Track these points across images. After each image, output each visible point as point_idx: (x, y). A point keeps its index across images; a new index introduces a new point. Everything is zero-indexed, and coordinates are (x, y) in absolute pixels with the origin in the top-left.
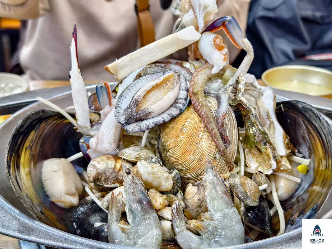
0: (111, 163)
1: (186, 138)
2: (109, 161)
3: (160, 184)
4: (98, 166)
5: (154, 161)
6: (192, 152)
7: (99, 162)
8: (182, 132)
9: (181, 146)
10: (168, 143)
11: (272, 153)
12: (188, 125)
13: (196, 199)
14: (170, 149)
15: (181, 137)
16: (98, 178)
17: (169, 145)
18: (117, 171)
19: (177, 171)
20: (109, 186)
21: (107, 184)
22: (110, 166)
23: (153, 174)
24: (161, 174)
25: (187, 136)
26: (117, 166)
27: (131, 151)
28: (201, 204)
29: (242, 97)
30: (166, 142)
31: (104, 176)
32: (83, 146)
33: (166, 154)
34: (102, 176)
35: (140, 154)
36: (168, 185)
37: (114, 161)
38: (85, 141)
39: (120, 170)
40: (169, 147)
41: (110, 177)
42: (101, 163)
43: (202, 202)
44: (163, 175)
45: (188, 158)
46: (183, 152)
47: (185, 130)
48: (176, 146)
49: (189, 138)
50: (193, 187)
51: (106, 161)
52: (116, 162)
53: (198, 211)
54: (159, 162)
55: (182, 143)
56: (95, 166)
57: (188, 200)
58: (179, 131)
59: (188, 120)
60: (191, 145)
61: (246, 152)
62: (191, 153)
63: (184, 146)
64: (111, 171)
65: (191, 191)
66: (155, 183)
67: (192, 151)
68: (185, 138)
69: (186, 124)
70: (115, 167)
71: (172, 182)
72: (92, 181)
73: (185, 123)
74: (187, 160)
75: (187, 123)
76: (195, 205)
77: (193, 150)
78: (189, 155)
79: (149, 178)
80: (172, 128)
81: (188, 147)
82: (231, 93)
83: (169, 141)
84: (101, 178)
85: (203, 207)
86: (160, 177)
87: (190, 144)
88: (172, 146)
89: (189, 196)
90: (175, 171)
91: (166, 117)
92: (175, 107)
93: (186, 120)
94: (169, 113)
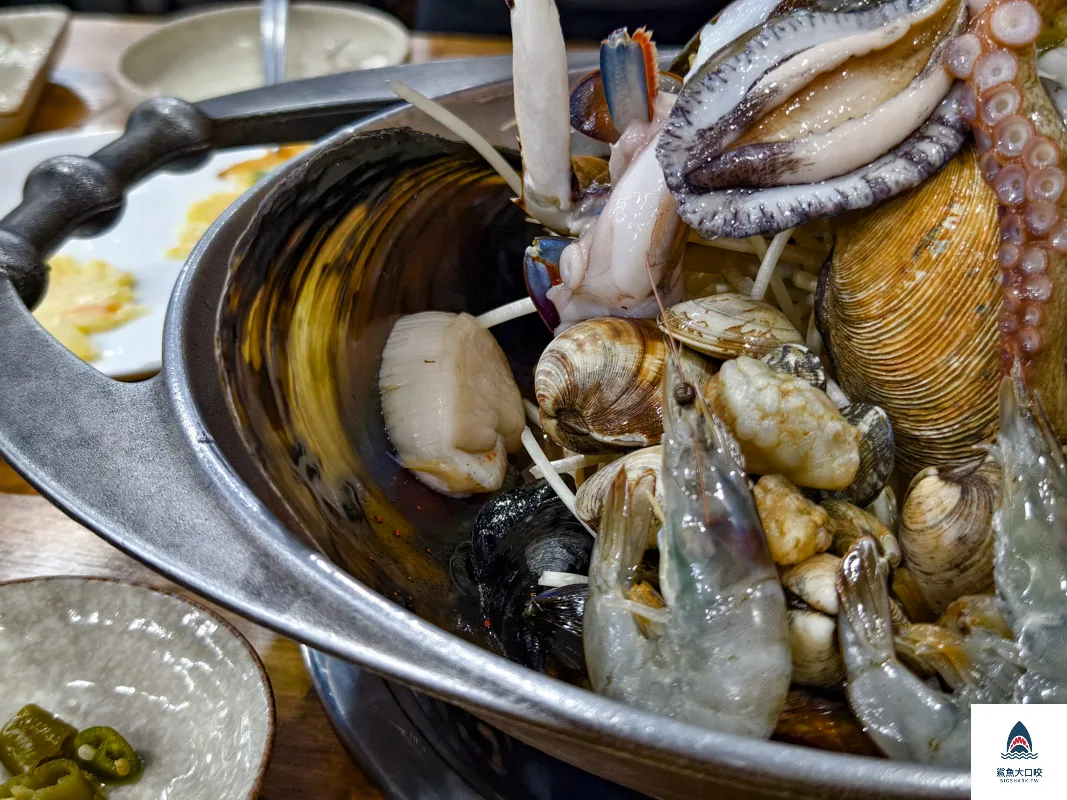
0: (626, 354)
1: (938, 281)
2: (617, 344)
3: (804, 459)
4: (576, 359)
5: (792, 363)
6: (957, 342)
7: (580, 346)
8: (925, 255)
9: (916, 312)
10: (861, 296)
12: (952, 227)
13: (950, 533)
14: (867, 319)
15: (920, 275)
16: (573, 404)
17: (860, 304)
18: (645, 384)
19: (882, 413)
20: (609, 439)
21: (601, 431)
22: (621, 363)
23: (782, 417)
24: (814, 423)
25: (944, 273)
26: (646, 364)
27: (707, 312)
28: (966, 559)
30: (855, 287)
31: (593, 400)
32: (537, 272)
33: (849, 338)
34: (586, 399)
35: (739, 327)
36: (839, 465)
37: (637, 347)
38: (544, 252)
39: (655, 383)
40: (861, 312)
41: (617, 407)
42: (588, 347)
43: (973, 551)
44: (820, 427)
45: (937, 361)
46: (917, 339)
47: (937, 249)
48: (893, 311)
49: (948, 281)
50: (941, 484)
51: (608, 344)
52: (644, 352)
53: (950, 582)
54: (813, 370)
55: (918, 301)
56: (564, 357)
57: (916, 536)
58: (914, 249)
59: (956, 209)
60: (954, 311)
62: (953, 347)
63: (924, 313)
64: (622, 382)
65: (931, 502)
66: (787, 455)
67: (956, 335)
68: (933, 281)
69: (946, 224)
70: (639, 368)
71: (855, 456)
72: (552, 413)
73: (944, 219)
74: (934, 370)
75: (950, 219)
76: (942, 557)
77: (963, 335)
78: (942, 352)
79: (766, 432)
80: (887, 236)
81: (942, 319)
83: (865, 287)
84: (582, 408)
85: (972, 571)
86: (806, 434)
87: (954, 307)
88: (875, 308)
89: (920, 519)
90: (876, 414)
91: (855, 190)
92: (908, 156)
93: (951, 206)
94: (872, 176)
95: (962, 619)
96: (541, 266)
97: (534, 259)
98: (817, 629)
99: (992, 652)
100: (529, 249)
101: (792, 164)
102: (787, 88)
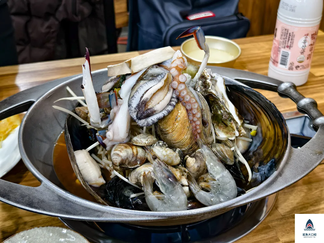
0: (130, 151)
2: (127, 149)
3: (172, 161)
4: (121, 154)
5: (161, 145)
7: (120, 151)
8: (177, 121)
9: (178, 130)
10: (167, 129)
11: (236, 126)
12: (180, 115)
13: (196, 166)
14: (169, 133)
15: (177, 124)
16: (123, 163)
17: (168, 131)
18: (135, 155)
19: (179, 149)
20: (133, 167)
21: (130, 166)
22: (130, 153)
23: (167, 155)
24: (172, 155)
26: (134, 151)
28: (199, 169)
29: (211, 90)
30: (165, 128)
31: (127, 161)
32: (99, 138)
33: (166, 137)
34: (126, 161)
36: (177, 160)
37: (131, 149)
38: (101, 134)
40: (168, 132)
41: (132, 161)
42: (122, 151)
43: (200, 168)
44: (173, 155)
45: (183, 137)
47: (179, 119)
48: (174, 131)
49: (182, 124)
50: (191, 158)
51: (125, 149)
52: (132, 149)
53: (197, 174)
54: (165, 145)
55: (178, 128)
56: (118, 154)
57: (190, 168)
58: (175, 120)
59: (179, 111)
60: (184, 129)
61: (214, 125)
64: (131, 156)
65: (191, 162)
66: (170, 161)
68: (179, 125)
69: (179, 114)
70: (133, 152)
71: (179, 158)
72: (118, 165)
73: (178, 114)
75: (179, 113)
76: (196, 170)
77: (186, 132)
79: (166, 159)
80: (169, 118)
82: (201, 86)
83: (167, 128)
84: (125, 163)
85: (200, 171)
86: (172, 157)
88: (170, 131)
89: (190, 165)
90: (178, 150)
91: (165, 112)
92: (170, 105)
93: (178, 111)
94: (166, 109)
95: (204, 179)
96: (100, 136)
97: (98, 136)
98: (186, 189)
99: (214, 183)
100: (96, 134)
101: (155, 111)
102: (149, 97)
